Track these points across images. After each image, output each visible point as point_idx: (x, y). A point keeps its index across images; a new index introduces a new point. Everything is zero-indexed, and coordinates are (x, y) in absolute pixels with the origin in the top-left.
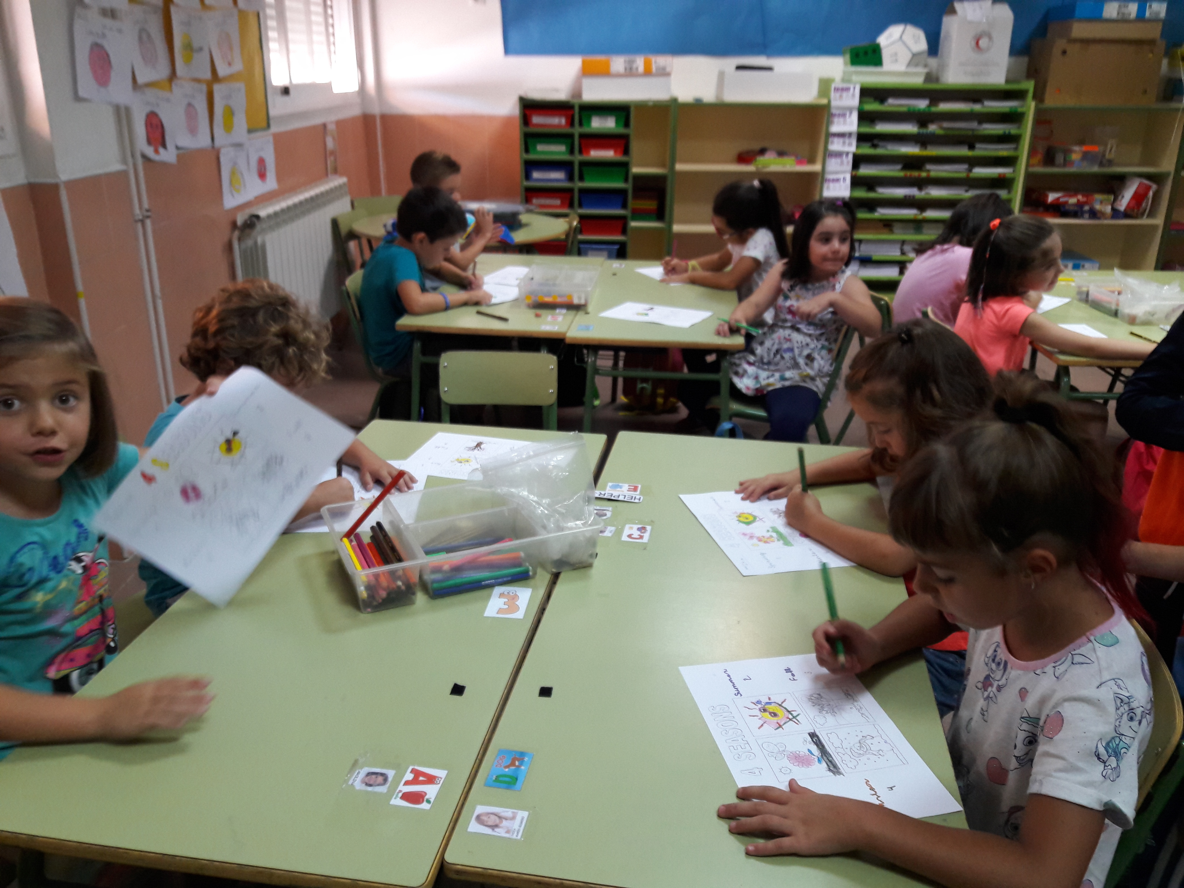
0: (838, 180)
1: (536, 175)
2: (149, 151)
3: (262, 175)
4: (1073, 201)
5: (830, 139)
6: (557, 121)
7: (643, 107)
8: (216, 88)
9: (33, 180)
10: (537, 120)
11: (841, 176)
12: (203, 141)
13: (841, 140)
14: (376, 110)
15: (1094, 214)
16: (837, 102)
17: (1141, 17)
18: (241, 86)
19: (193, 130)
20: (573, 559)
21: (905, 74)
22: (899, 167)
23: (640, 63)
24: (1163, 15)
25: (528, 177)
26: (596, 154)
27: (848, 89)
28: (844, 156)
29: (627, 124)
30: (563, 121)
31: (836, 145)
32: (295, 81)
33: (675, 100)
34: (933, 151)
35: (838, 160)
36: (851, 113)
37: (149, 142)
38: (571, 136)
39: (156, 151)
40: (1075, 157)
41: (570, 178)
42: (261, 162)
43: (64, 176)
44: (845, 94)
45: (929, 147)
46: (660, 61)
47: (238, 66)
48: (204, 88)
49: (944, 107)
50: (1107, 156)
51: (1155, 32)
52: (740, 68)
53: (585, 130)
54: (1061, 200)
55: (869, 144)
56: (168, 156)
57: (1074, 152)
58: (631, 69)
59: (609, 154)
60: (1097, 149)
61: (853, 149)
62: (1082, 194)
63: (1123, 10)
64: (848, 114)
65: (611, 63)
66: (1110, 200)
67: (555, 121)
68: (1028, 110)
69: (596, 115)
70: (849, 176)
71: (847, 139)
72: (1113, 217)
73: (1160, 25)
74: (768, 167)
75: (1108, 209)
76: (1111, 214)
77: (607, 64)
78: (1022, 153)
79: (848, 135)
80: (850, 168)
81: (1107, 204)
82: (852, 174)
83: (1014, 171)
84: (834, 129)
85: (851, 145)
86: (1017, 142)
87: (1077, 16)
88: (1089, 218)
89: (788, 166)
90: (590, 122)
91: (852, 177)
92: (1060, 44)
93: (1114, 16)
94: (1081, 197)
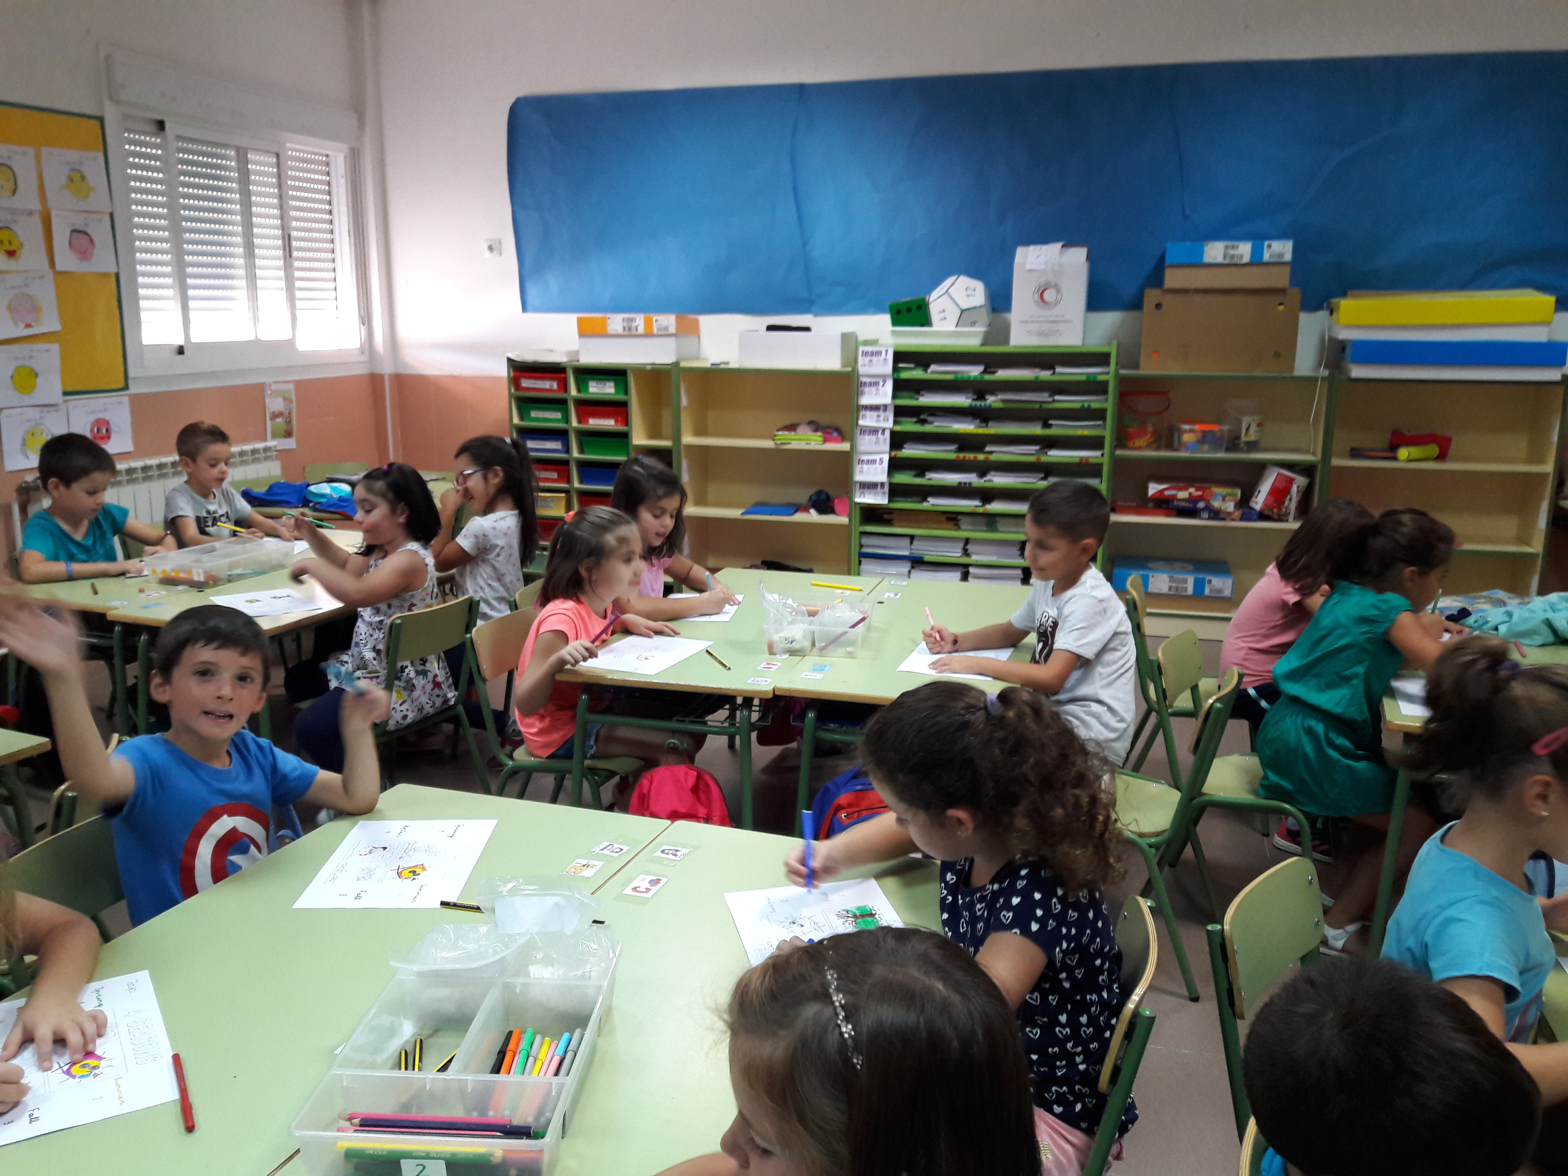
0: (873, 462)
4: (1183, 495)
5: (862, 413)
6: (549, 386)
7: (643, 371)
11: (877, 457)
13: (875, 414)
14: (387, 369)
15: (1216, 514)
16: (866, 368)
17: (1256, 262)
21: (954, 334)
22: (953, 447)
23: (639, 321)
24: (1288, 256)
26: (596, 423)
27: (879, 353)
28: (880, 432)
29: (626, 392)
30: (555, 386)
31: (867, 420)
32: (194, 340)
33: (677, 365)
34: (994, 429)
35: (873, 438)
36: (885, 382)
38: (566, 401)
40: (1187, 438)
41: (567, 449)
44: (875, 359)
45: (990, 424)
46: (664, 320)
47: (49, 326)
49: (1003, 374)
51: (1281, 279)
52: (771, 328)
53: (582, 396)
54: (1167, 493)
55: (915, 420)
57: (1186, 431)
58: (630, 329)
59: (608, 424)
60: (1216, 428)
61: (890, 424)
62: (1192, 486)
63: (1232, 252)
64: (881, 384)
65: (609, 321)
66: (1236, 495)
67: (546, 384)
68: (1111, 378)
69: (593, 379)
70: (886, 458)
71: (881, 413)
72: (1242, 518)
73: (1287, 270)
74: (789, 443)
75: (1230, 506)
76: (1238, 514)
77: (604, 322)
78: (1107, 432)
79: (882, 408)
80: (887, 447)
81: (1230, 501)
82: (890, 454)
83: (1102, 455)
84: (865, 400)
85: (888, 420)
86: (1104, 419)
87: (1168, 260)
88: (1209, 518)
89: (813, 443)
90: (587, 387)
91: (891, 459)
92: (1151, 296)
93: (1220, 259)
94: (1192, 490)
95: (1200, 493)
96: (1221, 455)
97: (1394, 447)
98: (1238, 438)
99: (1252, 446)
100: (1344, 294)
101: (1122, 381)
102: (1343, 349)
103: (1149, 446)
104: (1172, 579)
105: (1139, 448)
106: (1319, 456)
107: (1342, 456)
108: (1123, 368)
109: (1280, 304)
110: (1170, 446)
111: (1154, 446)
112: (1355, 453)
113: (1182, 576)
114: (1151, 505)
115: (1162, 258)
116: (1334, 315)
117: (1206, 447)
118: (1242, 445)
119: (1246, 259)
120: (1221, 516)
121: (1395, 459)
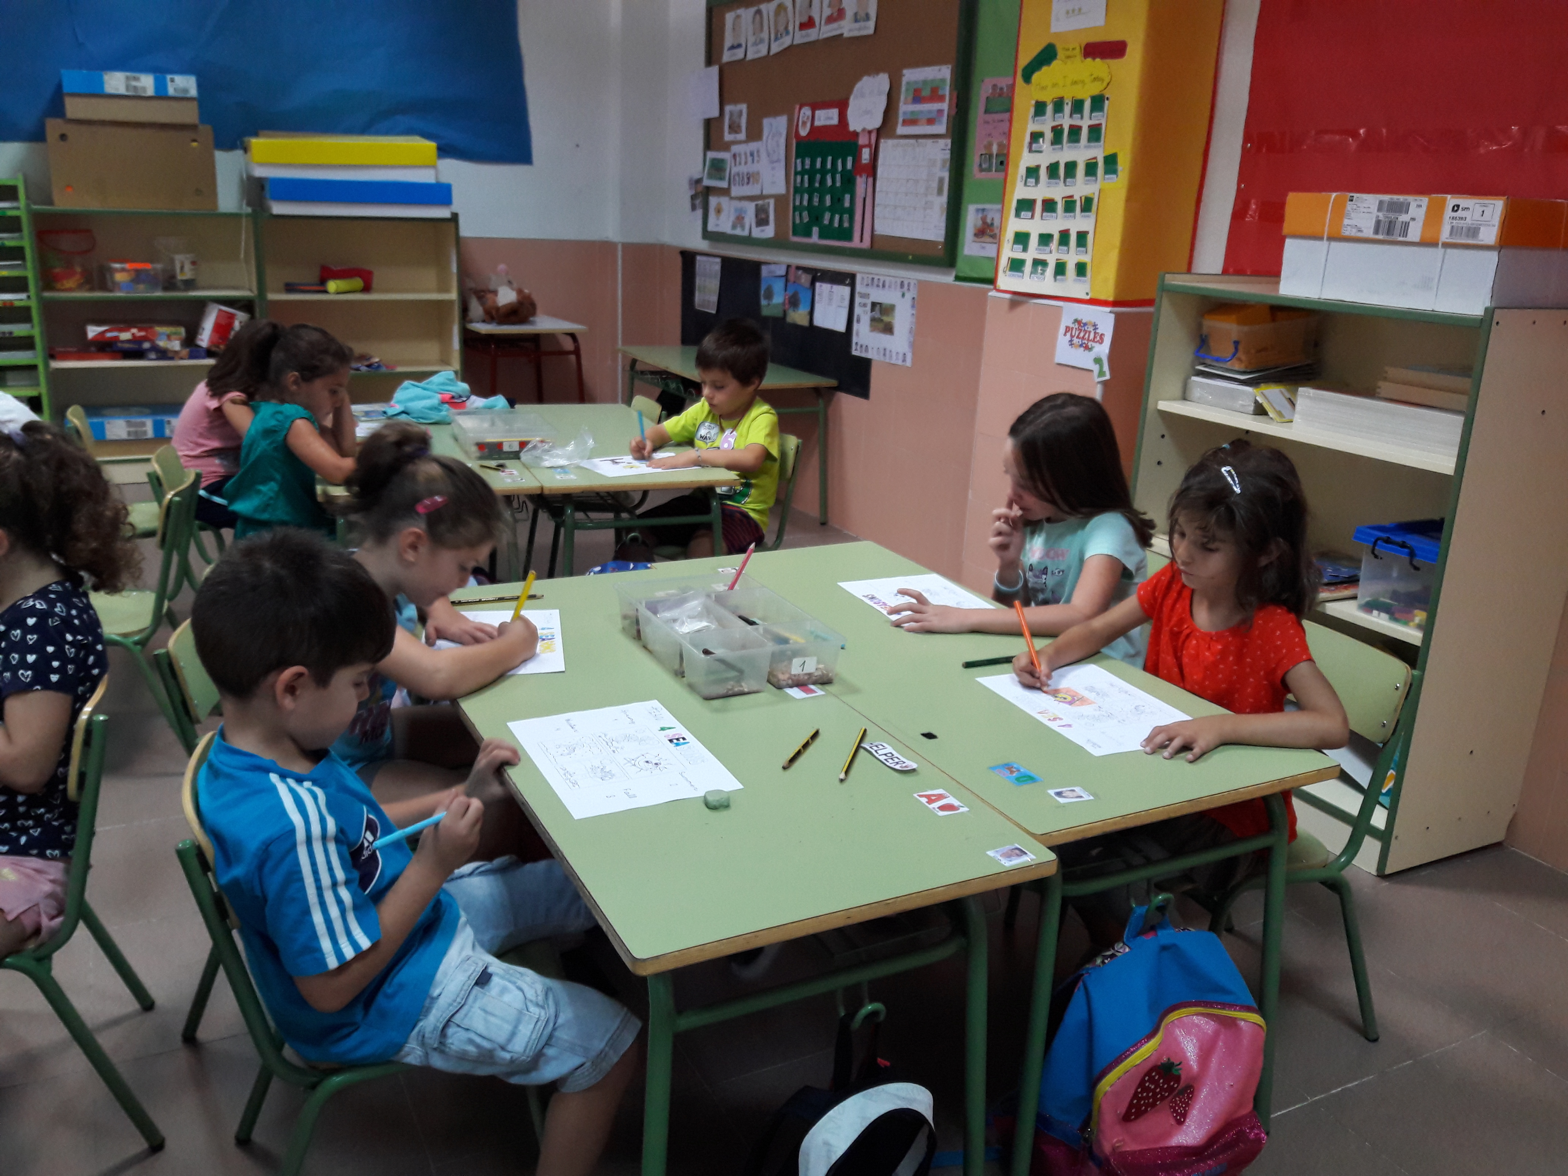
4: (125, 336)
15: (163, 354)
17: (161, 96)
24: (193, 92)
40: (119, 277)
50: (180, 277)
51: (189, 114)
54: (109, 335)
57: (117, 270)
60: (149, 266)
62: (135, 327)
63: (134, 83)
66: (180, 334)
68: (22, 214)
72: (191, 357)
73: (194, 105)
75: (176, 345)
76: (185, 352)
78: (30, 273)
81: (176, 339)
83: (29, 297)
86: (23, 258)
87: (66, 89)
88: (158, 359)
92: (53, 127)
93: (122, 91)
94: (134, 331)
95: (142, 334)
96: (159, 294)
97: (323, 281)
98: (173, 277)
99: (190, 284)
100: (256, 134)
101: (38, 218)
102: (262, 188)
103: (80, 287)
104: (129, 424)
105: (70, 290)
106: (256, 292)
107: (278, 291)
108: (35, 204)
109: (194, 141)
110: (103, 287)
111: (87, 287)
112: (290, 288)
113: (139, 420)
114: (93, 349)
115: (59, 87)
116: (249, 154)
117: (141, 287)
118: (179, 284)
119: (150, 92)
120: (170, 355)
121: (326, 292)
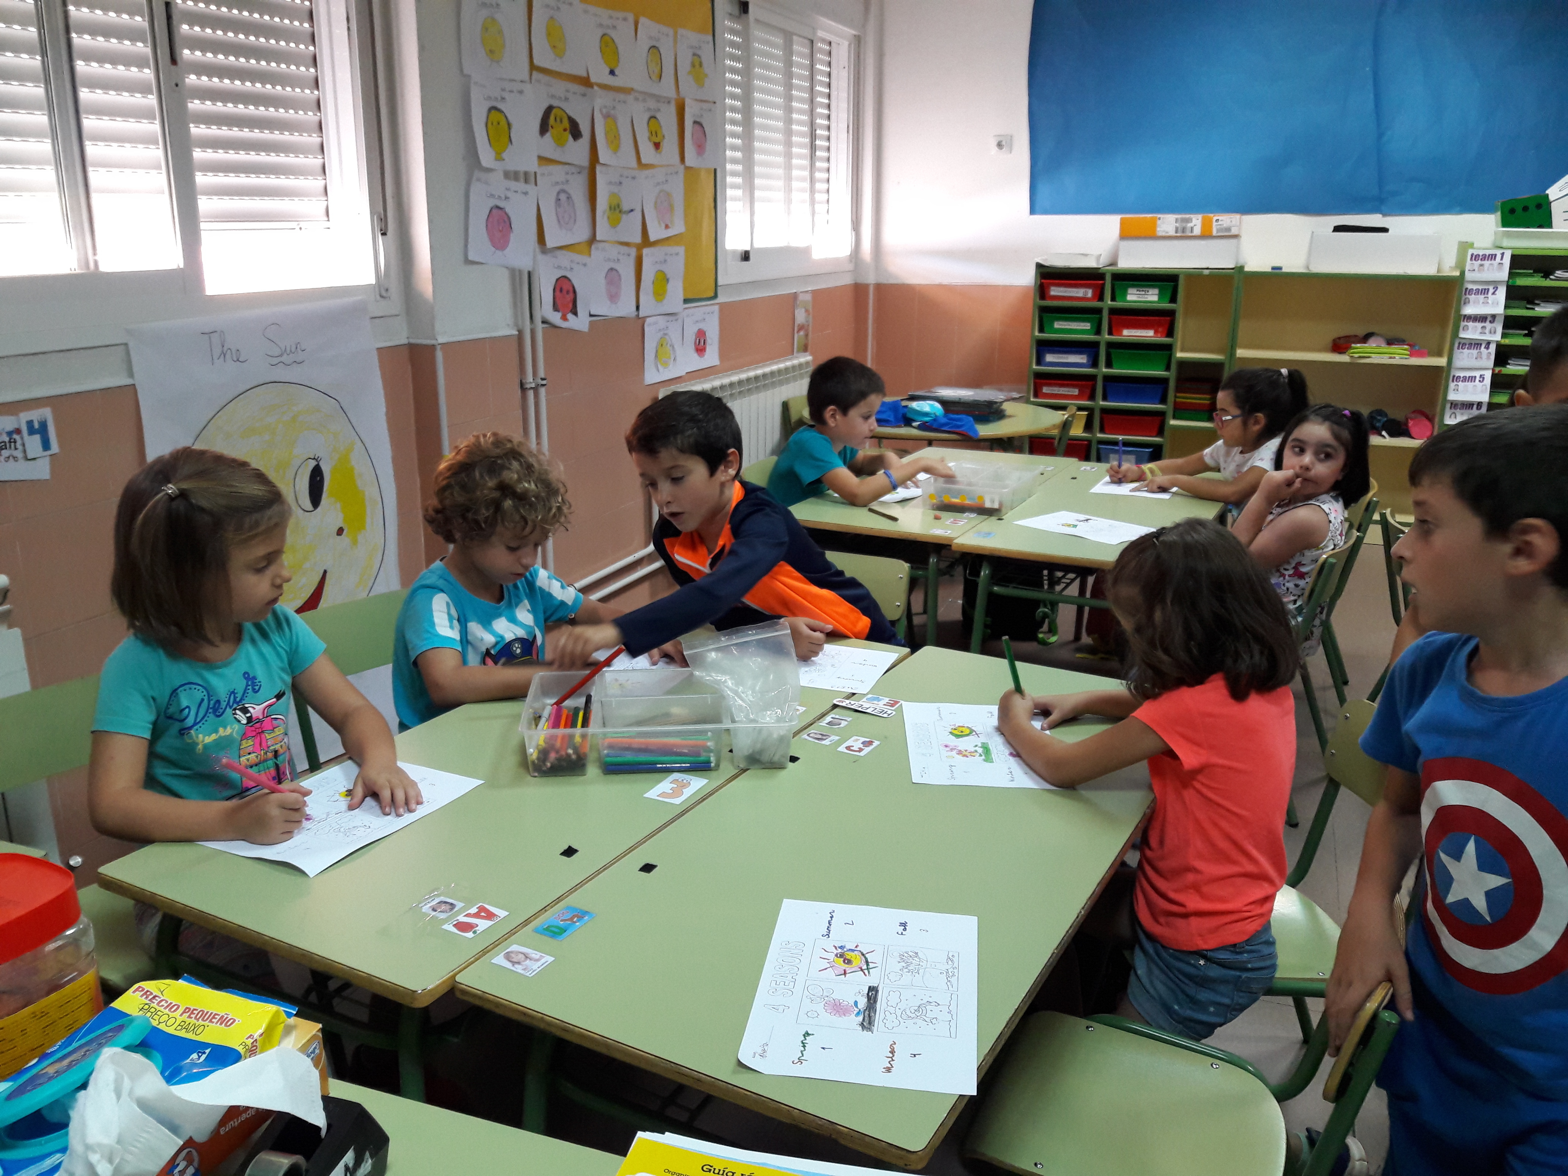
0: (1472, 379)
1: (1050, 358)
2: (555, 318)
3: (700, 349)
5: (1463, 324)
6: (1082, 293)
7: (1196, 277)
8: (645, 251)
9: (413, 341)
10: (1055, 291)
11: (1477, 374)
12: (625, 308)
13: (1479, 325)
14: (871, 279)
16: (1474, 274)
18: (681, 250)
19: (613, 297)
20: (765, 758)
23: (1196, 222)
25: (1039, 362)
26: (1129, 334)
27: (1493, 257)
28: (1483, 346)
29: (1173, 300)
30: (1089, 293)
31: (1471, 332)
32: (757, 245)
33: (1240, 269)
35: (1474, 352)
36: (1496, 289)
37: (556, 308)
38: (1099, 311)
39: (564, 318)
41: (1094, 364)
42: (701, 334)
43: (442, 339)
44: (1487, 263)
46: (1226, 220)
47: (678, 227)
48: (633, 252)
52: (1338, 229)
53: (1118, 304)
55: (1523, 332)
56: (579, 323)
58: (1184, 230)
59: (1147, 335)
61: (1498, 337)
64: (1491, 291)
65: (1159, 222)
67: (1079, 292)
69: (1133, 286)
70: (1488, 375)
71: (1488, 324)
74: (1369, 357)
77: (1154, 224)
79: (1489, 319)
80: (1491, 363)
82: (1493, 370)
84: (1468, 310)
85: (1495, 332)
89: (1397, 357)
90: (1125, 294)
91: (1494, 376)
